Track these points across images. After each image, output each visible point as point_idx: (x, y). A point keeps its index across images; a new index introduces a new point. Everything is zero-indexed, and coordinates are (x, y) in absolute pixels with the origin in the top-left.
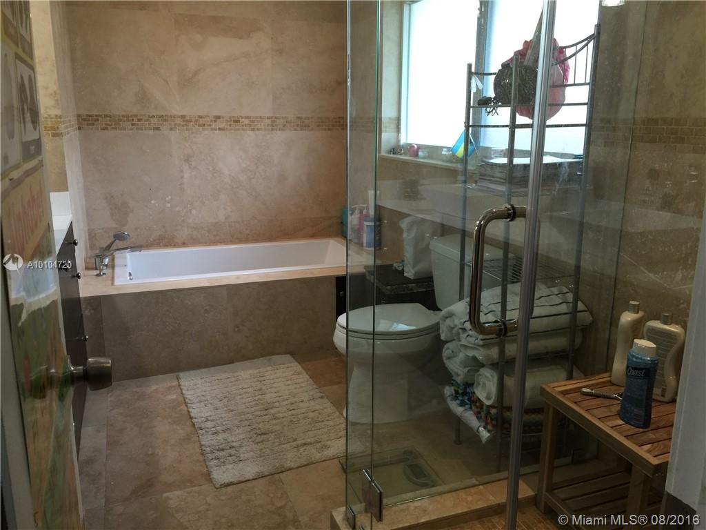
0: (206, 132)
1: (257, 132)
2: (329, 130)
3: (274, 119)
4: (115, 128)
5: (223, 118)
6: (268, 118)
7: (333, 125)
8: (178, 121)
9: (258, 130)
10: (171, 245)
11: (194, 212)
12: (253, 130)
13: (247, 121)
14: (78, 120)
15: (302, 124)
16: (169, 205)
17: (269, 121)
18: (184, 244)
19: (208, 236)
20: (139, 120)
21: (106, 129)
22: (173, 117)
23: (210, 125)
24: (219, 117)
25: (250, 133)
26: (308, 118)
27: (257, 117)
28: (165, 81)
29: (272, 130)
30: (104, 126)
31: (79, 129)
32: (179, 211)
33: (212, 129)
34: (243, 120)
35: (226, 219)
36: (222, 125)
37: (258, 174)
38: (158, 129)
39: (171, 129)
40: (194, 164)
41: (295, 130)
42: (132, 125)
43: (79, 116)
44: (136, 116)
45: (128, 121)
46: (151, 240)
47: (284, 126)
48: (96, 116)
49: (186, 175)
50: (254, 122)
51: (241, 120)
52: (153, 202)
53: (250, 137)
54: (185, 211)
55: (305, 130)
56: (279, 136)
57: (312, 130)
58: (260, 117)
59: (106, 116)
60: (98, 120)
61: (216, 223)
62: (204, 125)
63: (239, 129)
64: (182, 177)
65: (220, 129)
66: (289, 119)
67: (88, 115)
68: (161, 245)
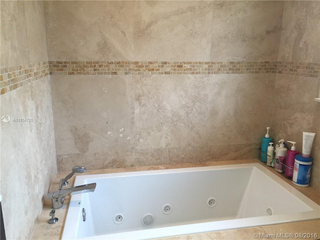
0: (154, 76)
1: (198, 75)
2: (256, 72)
3: (211, 64)
4: (80, 73)
5: (169, 63)
6: (206, 63)
7: (260, 69)
8: (132, 66)
9: (197, 73)
10: (122, 167)
11: (141, 140)
12: (193, 73)
13: (188, 66)
14: (50, 66)
15: (234, 68)
16: (121, 135)
17: (207, 66)
18: (132, 167)
19: (152, 160)
20: (100, 66)
21: (73, 73)
22: (128, 63)
23: (157, 70)
24: (165, 63)
25: (190, 76)
26: (239, 63)
27: (197, 63)
28: (123, 33)
29: (209, 73)
30: (71, 71)
31: (51, 73)
32: (129, 140)
33: (160, 73)
34: (186, 65)
35: (166, 146)
36: (168, 70)
38: (115, 73)
39: (126, 73)
40: (143, 102)
41: (228, 73)
42: (95, 70)
43: (50, 63)
44: (98, 63)
45: (91, 66)
46: (106, 163)
47: (219, 69)
48: (65, 63)
49: (137, 111)
50: (194, 66)
51: (184, 65)
52: (109, 133)
53: (190, 79)
54: (134, 139)
55: (236, 73)
56: (215, 78)
57: (242, 73)
58: (200, 63)
59: (73, 63)
60: (66, 66)
61: (158, 149)
62: (153, 70)
63: (181, 73)
64: (134, 113)
65: (166, 73)
66: (223, 64)
67: (58, 62)
68: (114, 166)
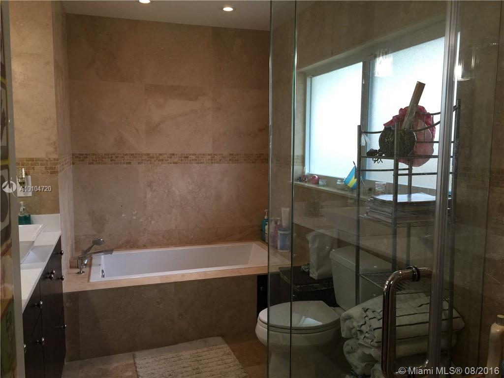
0: (164, 165)
1: (201, 165)
2: (253, 163)
3: (213, 156)
4: (99, 163)
5: (176, 155)
6: (209, 155)
7: (256, 160)
8: (144, 157)
9: (201, 163)
10: (135, 247)
11: (153, 222)
12: (198, 163)
13: (194, 157)
14: (73, 158)
15: (233, 158)
16: (134, 218)
17: (209, 157)
18: (145, 247)
19: (162, 240)
20: (116, 157)
21: (93, 163)
22: (141, 155)
23: (166, 160)
24: (173, 155)
25: (196, 165)
26: (238, 155)
27: (201, 154)
28: (137, 130)
29: (212, 163)
30: (91, 161)
31: (73, 164)
32: (142, 222)
33: (169, 163)
34: (191, 156)
35: (176, 228)
36: (176, 160)
37: (200, 194)
38: (130, 163)
39: (139, 163)
40: (154, 188)
41: (228, 163)
42: (111, 160)
43: (73, 154)
44: (114, 154)
45: (108, 158)
46: (120, 243)
47: (220, 160)
48: (86, 154)
49: (149, 196)
50: (198, 157)
51: (189, 157)
52: (123, 215)
53: (196, 168)
54: (146, 221)
55: (236, 163)
56: (216, 167)
57: (240, 163)
58: (204, 154)
59: (93, 155)
60: (87, 158)
61: (169, 230)
62: (163, 160)
63: (187, 163)
64: (146, 197)
65: (174, 163)
66: (224, 155)
67: (80, 154)
68: (128, 246)
